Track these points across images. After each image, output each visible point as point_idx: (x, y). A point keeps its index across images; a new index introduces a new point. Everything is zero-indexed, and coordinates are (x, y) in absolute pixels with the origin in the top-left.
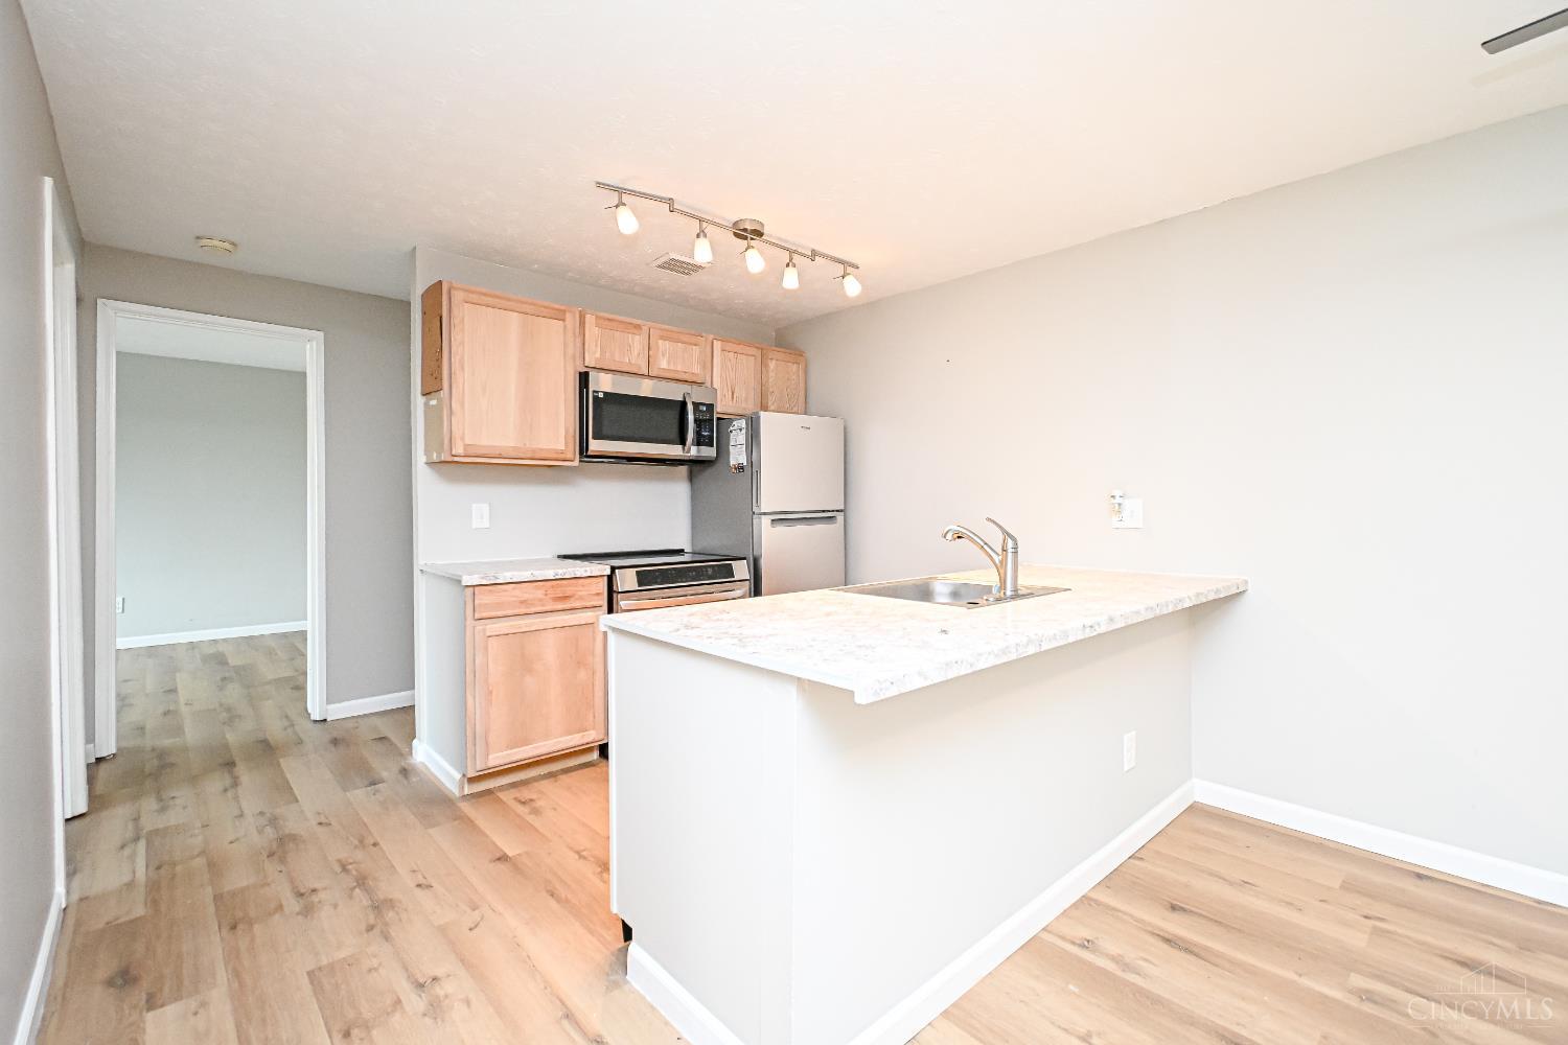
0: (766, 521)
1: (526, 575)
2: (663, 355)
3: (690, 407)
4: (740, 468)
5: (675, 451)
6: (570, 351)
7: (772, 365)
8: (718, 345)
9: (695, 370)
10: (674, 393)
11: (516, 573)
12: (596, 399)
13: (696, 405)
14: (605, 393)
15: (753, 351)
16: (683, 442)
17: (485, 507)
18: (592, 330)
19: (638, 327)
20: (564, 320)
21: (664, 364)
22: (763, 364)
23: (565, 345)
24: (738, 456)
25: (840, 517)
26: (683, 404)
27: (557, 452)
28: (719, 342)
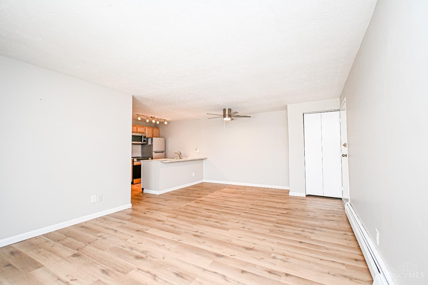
0: (154, 152)
2: (139, 129)
3: (143, 136)
4: (150, 145)
5: (141, 143)
7: (154, 130)
8: (146, 127)
9: (143, 131)
10: (140, 135)
13: (144, 136)
15: (151, 128)
16: (141, 141)
19: (135, 126)
21: (139, 131)
22: (153, 130)
24: (149, 143)
25: (164, 152)
26: (142, 136)
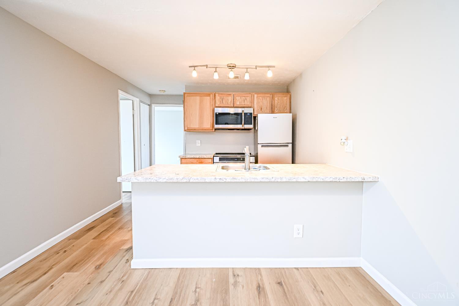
0: (259, 146)
1: (192, 157)
2: (238, 101)
3: (243, 114)
6: (211, 104)
7: (276, 99)
9: (248, 104)
10: (239, 111)
11: (190, 156)
12: (216, 115)
13: (245, 113)
14: (219, 113)
15: (269, 95)
16: (241, 124)
17: (199, 141)
18: (218, 97)
19: (230, 94)
20: (210, 96)
21: (238, 103)
22: (273, 98)
23: (210, 102)
25: (290, 145)
26: (241, 114)
27: (208, 128)
28: (256, 95)
